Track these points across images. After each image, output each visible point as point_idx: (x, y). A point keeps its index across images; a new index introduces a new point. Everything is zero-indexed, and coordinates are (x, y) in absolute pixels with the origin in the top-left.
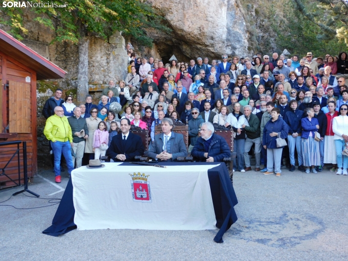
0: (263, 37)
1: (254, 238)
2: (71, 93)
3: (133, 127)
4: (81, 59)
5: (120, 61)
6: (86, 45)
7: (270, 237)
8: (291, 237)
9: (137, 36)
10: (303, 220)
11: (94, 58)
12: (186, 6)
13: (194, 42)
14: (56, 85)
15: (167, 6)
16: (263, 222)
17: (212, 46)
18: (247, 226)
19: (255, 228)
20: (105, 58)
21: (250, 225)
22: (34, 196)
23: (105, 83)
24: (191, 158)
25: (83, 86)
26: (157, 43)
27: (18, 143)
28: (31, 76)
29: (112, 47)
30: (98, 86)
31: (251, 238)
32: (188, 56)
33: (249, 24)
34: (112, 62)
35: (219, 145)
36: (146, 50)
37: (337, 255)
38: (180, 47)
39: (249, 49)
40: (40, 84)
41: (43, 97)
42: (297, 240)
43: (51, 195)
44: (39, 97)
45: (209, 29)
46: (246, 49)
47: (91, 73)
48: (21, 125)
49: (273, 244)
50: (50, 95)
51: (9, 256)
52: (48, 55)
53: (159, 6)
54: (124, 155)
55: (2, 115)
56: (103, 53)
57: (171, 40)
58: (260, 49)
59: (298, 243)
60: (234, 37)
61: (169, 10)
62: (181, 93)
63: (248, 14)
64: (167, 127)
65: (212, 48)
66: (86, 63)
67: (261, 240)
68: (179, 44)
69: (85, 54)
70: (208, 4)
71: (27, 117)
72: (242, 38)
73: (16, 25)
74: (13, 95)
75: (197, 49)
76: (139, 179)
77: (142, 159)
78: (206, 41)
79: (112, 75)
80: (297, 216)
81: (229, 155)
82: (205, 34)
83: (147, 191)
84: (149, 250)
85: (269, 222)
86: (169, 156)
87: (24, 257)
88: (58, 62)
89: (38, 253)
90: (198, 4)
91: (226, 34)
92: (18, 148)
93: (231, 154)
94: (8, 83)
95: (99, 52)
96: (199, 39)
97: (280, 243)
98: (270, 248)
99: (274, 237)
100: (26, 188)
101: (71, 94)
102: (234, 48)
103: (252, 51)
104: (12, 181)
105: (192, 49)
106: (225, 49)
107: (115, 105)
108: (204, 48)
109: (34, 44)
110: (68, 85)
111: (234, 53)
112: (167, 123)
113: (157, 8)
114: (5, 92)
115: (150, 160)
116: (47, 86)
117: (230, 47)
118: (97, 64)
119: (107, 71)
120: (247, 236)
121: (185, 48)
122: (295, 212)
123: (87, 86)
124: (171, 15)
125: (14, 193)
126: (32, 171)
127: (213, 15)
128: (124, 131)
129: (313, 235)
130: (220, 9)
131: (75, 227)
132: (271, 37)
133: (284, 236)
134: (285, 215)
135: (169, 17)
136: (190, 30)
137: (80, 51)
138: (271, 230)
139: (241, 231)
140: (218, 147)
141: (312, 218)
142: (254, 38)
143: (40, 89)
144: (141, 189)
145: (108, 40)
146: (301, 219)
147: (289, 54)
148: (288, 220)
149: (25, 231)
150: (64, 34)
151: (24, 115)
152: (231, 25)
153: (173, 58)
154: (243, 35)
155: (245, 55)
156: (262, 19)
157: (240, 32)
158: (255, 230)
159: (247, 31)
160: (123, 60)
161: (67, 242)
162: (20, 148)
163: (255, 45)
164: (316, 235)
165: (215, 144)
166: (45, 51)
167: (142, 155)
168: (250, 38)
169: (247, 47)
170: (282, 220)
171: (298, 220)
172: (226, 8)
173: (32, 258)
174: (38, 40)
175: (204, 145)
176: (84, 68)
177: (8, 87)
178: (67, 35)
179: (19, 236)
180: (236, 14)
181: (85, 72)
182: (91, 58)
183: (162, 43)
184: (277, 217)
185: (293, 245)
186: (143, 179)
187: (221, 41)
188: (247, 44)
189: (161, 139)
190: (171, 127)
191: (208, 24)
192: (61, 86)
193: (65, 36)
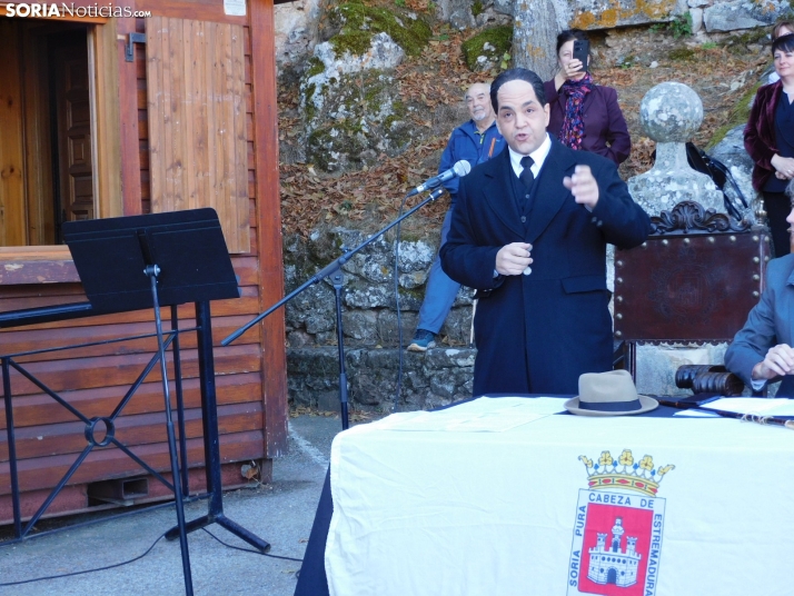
2: (486, 46)
14: (421, 12)
22: (249, 546)
40: (346, 14)
41: (356, 76)
44: (336, 75)
55: (123, 176)
71: (231, 181)
74: (166, 81)
76: (623, 482)
92: (174, 325)
94: (142, 29)
100: (216, 507)
101: (488, 54)
104: (154, 475)
107: (666, 100)
110: (478, 10)
114: (132, 69)
116: (378, 19)
126: (263, 430)
143: (341, 39)
151: (220, 171)
162: (181, 325)
177: (142, 47)
186: (640, 485)
192: (444, 17)
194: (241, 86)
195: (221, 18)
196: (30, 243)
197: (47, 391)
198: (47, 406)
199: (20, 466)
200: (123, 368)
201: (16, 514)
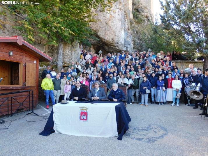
0: (140, 43)
1: (136, 138)
2: (54, 67)
3: (82, 85)
4: (60, 52)
5: (77, 53)
6: (62, 46)
7: (143, 137)
8: (153, 137)
9: (84, 42)
11: (65, 52)
12: (106, 29)
13: (110, 45)
15: (98, 29)
16: (140, 130)
17: (118, 46)
18: (133, 131)
19: (136, 133)
20: (70, 52)
21: (134, 131)
22: (36, 115)
23: (70, 63)
24: (108, 99)
25: (60, 64)
26: (93, 45)
27: (30, 91)
28: (36, 60)
29: (73, 47)
30: (67, 64)
31: (135, 137)
32: (107, 51)
33: (134, 37)
34: (73, 53)
35: (120, 93)
36: (88, 48)
37: (174, 147)
38: (104, 47)
41: (42, 69)
42: (155, 139)
43: (44, 115)
44: (40, 69)
45: (116, 39)
46: (133, 48)
47: (64, 58)
48: (31, 83)
49: (145, 141)
50: (45, 68)
51: (23, 146)
52: (45, 50)
53: (94, 29)
54: (78, 98)
55: (23, 78)
56: (69, 50)
57: (100, 44)
58: (139, 48)
59: (156, 141)
60: (127, 43)
61: (99, 30)
62: (104, 68)
63: (133, 33)
64: (97, 85)
65: (118, 48)
66: (62, 54)
67: (139, 139)
68: (103, 45)
69: (61, 50)
70: (116, 28)
71: (34, 79)
73: (29, 37)
74: (28, 69)
75: (111, 48)
76: (84, 110)
77: (86, 99)
79: (73, 59)
80: (155, 126)
81: (125, 98)
82: (115, 41)
83: (86, 115)
84: (88, 143)
85: (142, 130)
86: (98, 98)
87: (30, 147)
88: (49, 53)
89: (37, 145)
90: (112, 28)
91: (124, 41)
93: (126, 97)
94: (26, 64)
95: (68, 49)
96: (112, 43)
97: (148, 140)
98: (143, 143)
99: (145, 137)
100: (33, 111)
102: (127, 48)
103: (135, 49)
104: (25, 108)
105: (109, 48)
106: (123, 48)
108: (114, 47)
109: (38, 45)
110: (53, 64)
111: (127, 50)
112: (97, 84)
113: (94, 30)
114: (24, 67)
115: (90, 100)
116: (44, 64)
117: (125, 47)
118: (66, 54)
119: (71, 58)
120: (133, 136)
121: (105, 47)
122: (154, 125)
123: (62, 64)
124: (100, 33)
125: (27, 113)
126: (36, 103)
127: (118, 33)
128: (78, 86)
129: (162, 137)
130: (121, 31)
131: (54, 131)
132: (143, 43)
133: (149, 137)
134: (150, 126)
135: (99, 34)
136: (108, 40)
137: (59, 49)
138: (144, 134)
139: (130, 134)
140: (120, 94)
141: (162, 128)
142: (136, 43)
143: (41, 65)
144: (84, 115)
145: (72, 44)
146: (157, 128)
147: (151, 50)
148: (151, 129)
149: (31, 133)
150: (52, 42)
152: (126, 38)
153: (100, 52)
154: (131, 42)
155: (132, 51)
156: (139, 35)
157: (130, 41)
158: (136, 134)
159: (133, 40)
160: (78, 53)
161: (50, 139)
162: (30, 93)
163: (136, 46)
164: (164, 136)
165: (118, 93)
166: (43, 48)
167: (86, 97)
168: (134, 44)
170: (148, 128)
171: (156, 128)
172: (124, 30)
173: (33, 148)
174: (40, 44)
175: (114, 93)
176: (61, 56)
177: (26, 65)
178: (53, 42)
179: (28, 136)
180: (128, 33)
181: (61, 58)
182: (64, 52)
183: (96, 45)
184: (146, 127)
185: (153, 141)
187: (121, 44)
188: (133, 46)
189: (95, 91)
190: (99, 86)
191: (116, 37)
192: (50, 64)
193: (52, 43)
194: (35, 70)
195: (34, 63)
196: (8, 84)
197: (15, 100)
198: (15, 101)
199: (13, 108)
200: (22, 97)
201: (8, 113)
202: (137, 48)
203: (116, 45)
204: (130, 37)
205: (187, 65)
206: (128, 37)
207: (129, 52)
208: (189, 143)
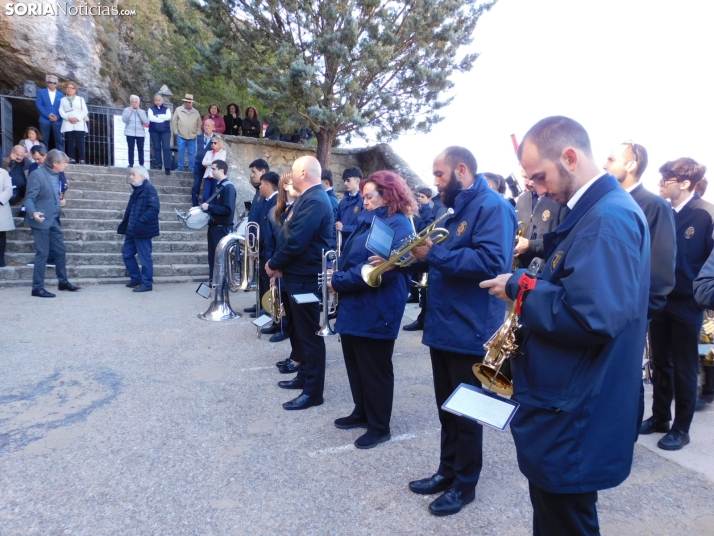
0: (131, 58)
8: (31, 427)
10: (85, 383)
33: (101, 28)
39: (102, 73)
42: (37, 432)
46: (97, 73)
58: (126, 77)
59: (37, 439)
60: (72, 45)
65: (27, 58)
72: (88, 51)
78: (15, 41)
82: (10, 27)
85: (5, 398)
91: (55, 36)
102: (72, 66)
103: (108, 79)
106: (53, 64)
108: (8, 53)
111: (72, 74)
117: (65, 63)
122: (82, 367)
129: (82, 415)
132: (145, 60)
133: (15, 427)
134: (56, 375)
141: (106, 377)
142: (113, 56)
146: (82, 381)
152: (66, 21)
154: (89, 46)
155: (95, 82)
156: (130, 25)
157: (84, 38)
159: (99, 40)
163: (113, 68)
164: (90, 413)
168: (104, 55)
169: (98, 70)
184: (35, 382)
185: (22, 444)
187: (45, 47)
188: (98, 63)
202: (120, 78)
203: (18, 44)
204: (83, 22)
205: (273, 154)
206: (74, 18)
207: (82, 85)
208: (180, 421)
